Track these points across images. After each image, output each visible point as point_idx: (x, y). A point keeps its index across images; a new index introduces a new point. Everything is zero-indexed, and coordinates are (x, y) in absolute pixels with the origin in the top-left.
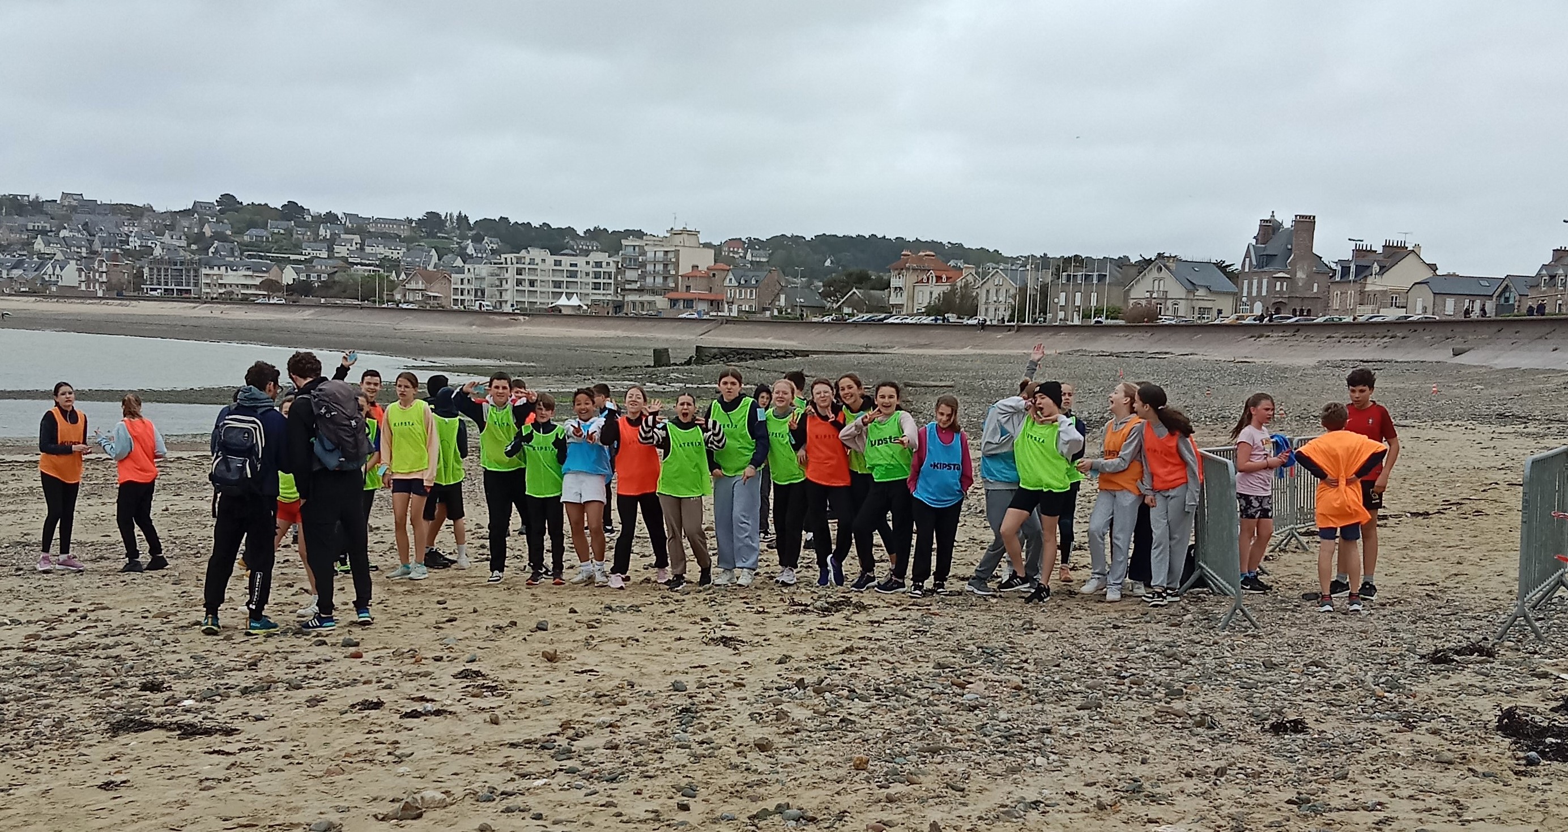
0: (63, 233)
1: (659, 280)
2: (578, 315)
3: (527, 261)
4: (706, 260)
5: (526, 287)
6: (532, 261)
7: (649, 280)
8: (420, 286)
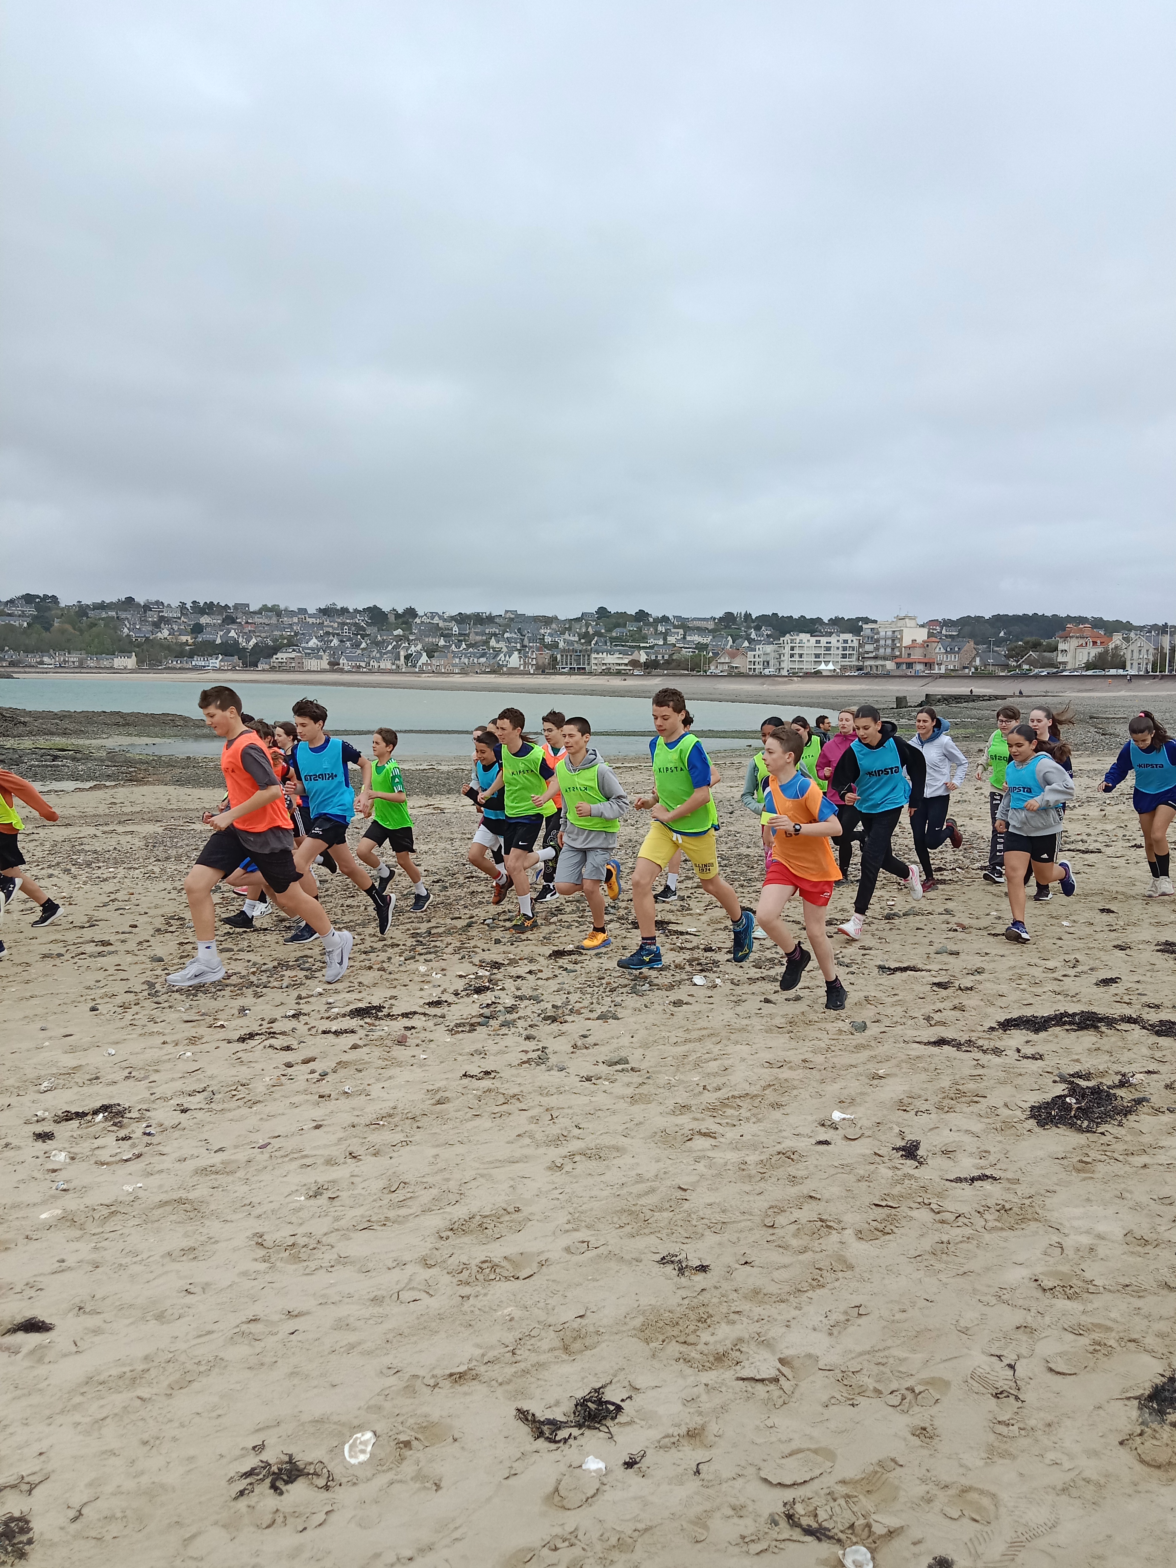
0: (506, 635)
1: (889, 650)
2: (834, 676)
3: (798, 641)
4: (921, 635)
5: (797, 658)
6: (801, 641)
7: (882, 651)
8: (727, 660)
